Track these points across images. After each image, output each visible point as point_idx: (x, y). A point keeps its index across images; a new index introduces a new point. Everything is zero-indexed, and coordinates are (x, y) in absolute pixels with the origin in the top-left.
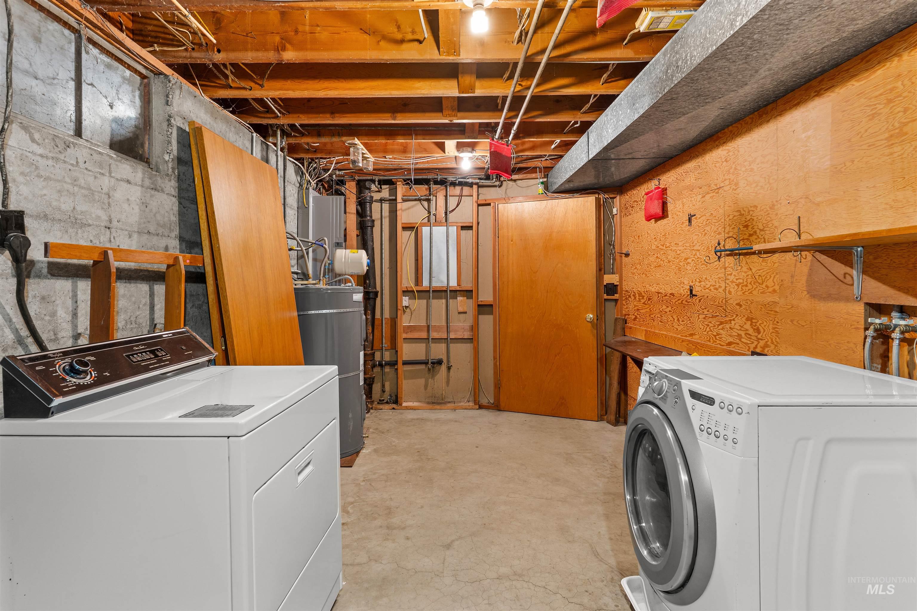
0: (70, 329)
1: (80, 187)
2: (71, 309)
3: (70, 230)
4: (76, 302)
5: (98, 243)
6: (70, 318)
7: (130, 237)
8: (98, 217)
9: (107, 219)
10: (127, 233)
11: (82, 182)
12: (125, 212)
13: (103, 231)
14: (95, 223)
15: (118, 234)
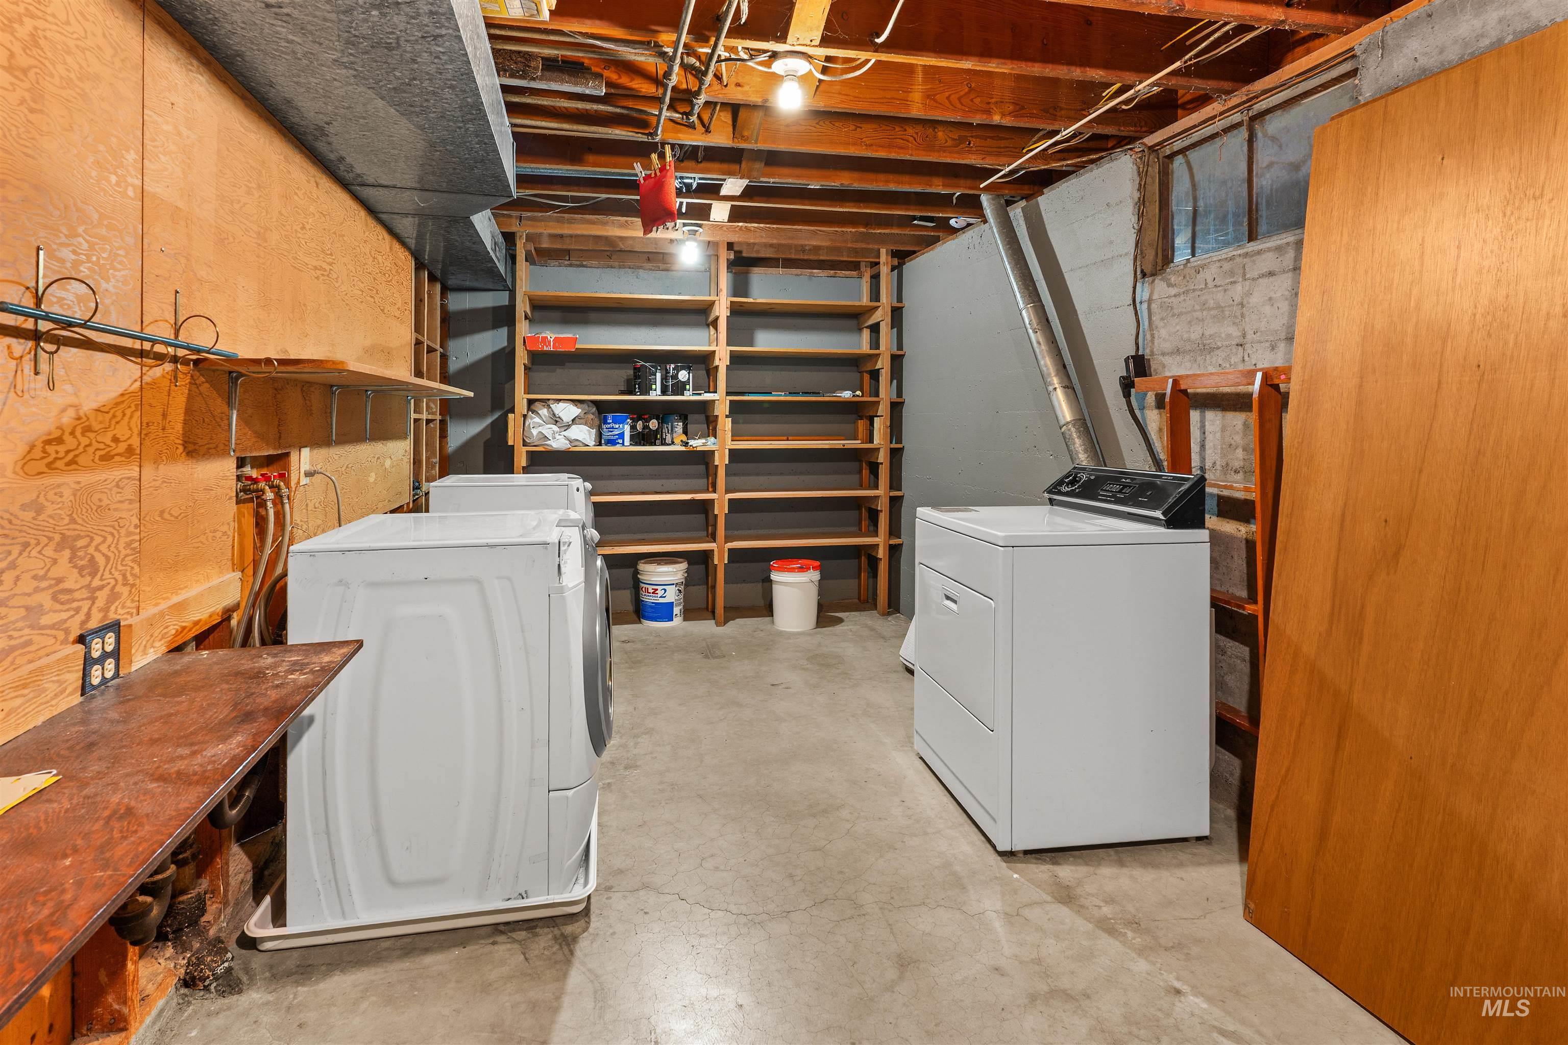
0: (1198, 460)
1: (1210, 309)
2: (1199, 440)
3: (1199, 358)
4: (1204, 433)
5: (1228, 366)
6: (1199, 449)
7: (1273, 349)
8: (1229, 336)
9: (1240, 334)
10: (1268, 344)
11: (1211, 303)
12: (1265, 317)
13: (1234, 350)
14: (1224, 344)
15: (1255, 350)
